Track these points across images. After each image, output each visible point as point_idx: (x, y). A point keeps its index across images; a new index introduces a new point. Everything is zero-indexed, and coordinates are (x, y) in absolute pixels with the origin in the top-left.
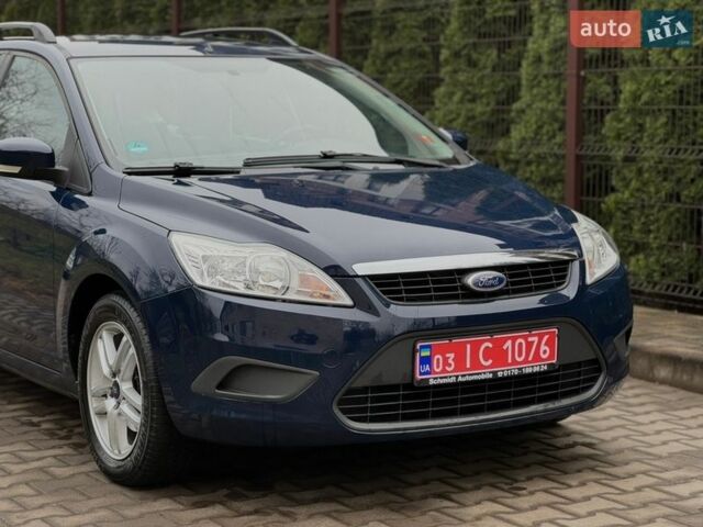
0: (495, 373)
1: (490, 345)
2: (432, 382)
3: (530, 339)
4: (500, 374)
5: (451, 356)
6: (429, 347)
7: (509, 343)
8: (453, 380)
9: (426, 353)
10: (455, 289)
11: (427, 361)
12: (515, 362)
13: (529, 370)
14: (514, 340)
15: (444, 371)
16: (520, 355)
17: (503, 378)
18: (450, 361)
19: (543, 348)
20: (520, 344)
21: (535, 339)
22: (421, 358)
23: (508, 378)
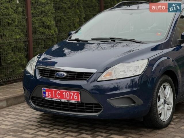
0: (61, 100)
1: (59, 92)
2: (46, 99)
3: (71, 93)
4: (62, 101)
5: (50, 93)
6: (45, 89)
7: (64, 93)
8: (50, 99)
9: (44, 91)
10: (54, 75)
11: (45, 93)
12: (66, 98)
13: (70, 102)
14: (66, 92)
15: (48, 96)
16: (68, 97)
17: (63, 102)
18: (50, 94)
19: (75, 96)
20: (68, 94)
21: (72, 93)
22: (44, 92)
23: (64, 102)
